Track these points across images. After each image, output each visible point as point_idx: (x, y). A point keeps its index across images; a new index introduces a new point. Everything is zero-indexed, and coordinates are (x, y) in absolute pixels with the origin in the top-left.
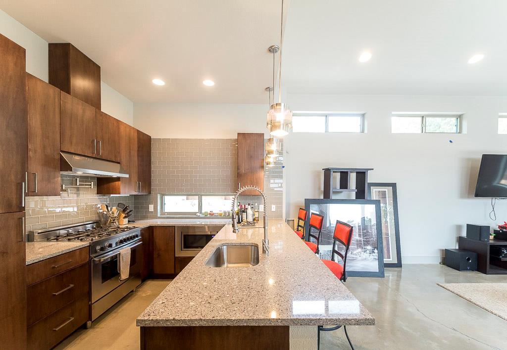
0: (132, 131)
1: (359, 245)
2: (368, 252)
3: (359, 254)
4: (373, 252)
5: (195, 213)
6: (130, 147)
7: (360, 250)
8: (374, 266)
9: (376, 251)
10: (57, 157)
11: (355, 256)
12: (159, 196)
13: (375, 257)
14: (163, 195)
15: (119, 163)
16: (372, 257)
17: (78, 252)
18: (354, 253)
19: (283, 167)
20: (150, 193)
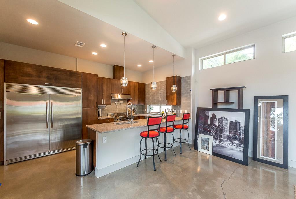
0: (136, 84)
1: (230, 139)
2: (235, 145)
3: (228, 145)
4: (240, 146)
5: (158, 113)
6: (135, 89)
7: (229, 142)
8: (240, 156)
9: (242, 145)
10: (110, 95)
11: (225, 146)
12: (148, 106)
13: (241, 150)
14: (149, 105)
15: (130, 95)
16: (238, 149)
17: (111, 119)
18: (225, 143)
19: (191, 90)
20: (145, 104)
